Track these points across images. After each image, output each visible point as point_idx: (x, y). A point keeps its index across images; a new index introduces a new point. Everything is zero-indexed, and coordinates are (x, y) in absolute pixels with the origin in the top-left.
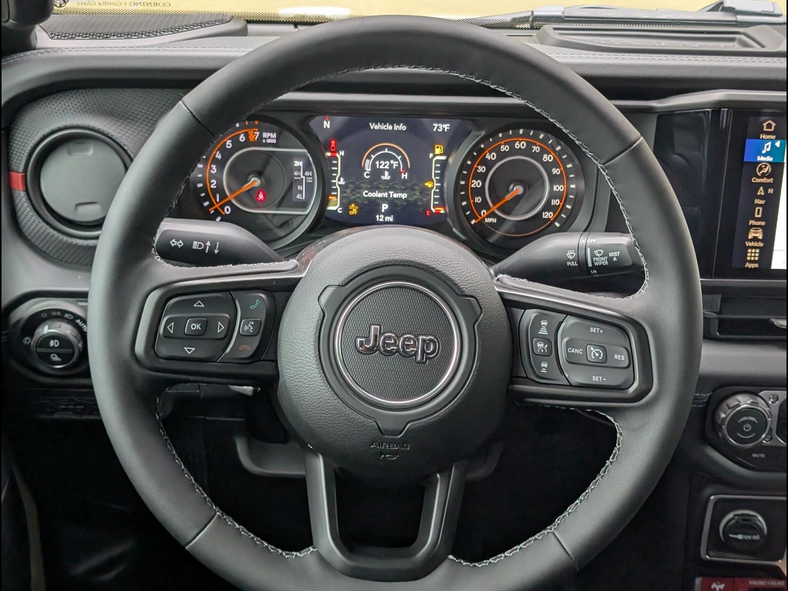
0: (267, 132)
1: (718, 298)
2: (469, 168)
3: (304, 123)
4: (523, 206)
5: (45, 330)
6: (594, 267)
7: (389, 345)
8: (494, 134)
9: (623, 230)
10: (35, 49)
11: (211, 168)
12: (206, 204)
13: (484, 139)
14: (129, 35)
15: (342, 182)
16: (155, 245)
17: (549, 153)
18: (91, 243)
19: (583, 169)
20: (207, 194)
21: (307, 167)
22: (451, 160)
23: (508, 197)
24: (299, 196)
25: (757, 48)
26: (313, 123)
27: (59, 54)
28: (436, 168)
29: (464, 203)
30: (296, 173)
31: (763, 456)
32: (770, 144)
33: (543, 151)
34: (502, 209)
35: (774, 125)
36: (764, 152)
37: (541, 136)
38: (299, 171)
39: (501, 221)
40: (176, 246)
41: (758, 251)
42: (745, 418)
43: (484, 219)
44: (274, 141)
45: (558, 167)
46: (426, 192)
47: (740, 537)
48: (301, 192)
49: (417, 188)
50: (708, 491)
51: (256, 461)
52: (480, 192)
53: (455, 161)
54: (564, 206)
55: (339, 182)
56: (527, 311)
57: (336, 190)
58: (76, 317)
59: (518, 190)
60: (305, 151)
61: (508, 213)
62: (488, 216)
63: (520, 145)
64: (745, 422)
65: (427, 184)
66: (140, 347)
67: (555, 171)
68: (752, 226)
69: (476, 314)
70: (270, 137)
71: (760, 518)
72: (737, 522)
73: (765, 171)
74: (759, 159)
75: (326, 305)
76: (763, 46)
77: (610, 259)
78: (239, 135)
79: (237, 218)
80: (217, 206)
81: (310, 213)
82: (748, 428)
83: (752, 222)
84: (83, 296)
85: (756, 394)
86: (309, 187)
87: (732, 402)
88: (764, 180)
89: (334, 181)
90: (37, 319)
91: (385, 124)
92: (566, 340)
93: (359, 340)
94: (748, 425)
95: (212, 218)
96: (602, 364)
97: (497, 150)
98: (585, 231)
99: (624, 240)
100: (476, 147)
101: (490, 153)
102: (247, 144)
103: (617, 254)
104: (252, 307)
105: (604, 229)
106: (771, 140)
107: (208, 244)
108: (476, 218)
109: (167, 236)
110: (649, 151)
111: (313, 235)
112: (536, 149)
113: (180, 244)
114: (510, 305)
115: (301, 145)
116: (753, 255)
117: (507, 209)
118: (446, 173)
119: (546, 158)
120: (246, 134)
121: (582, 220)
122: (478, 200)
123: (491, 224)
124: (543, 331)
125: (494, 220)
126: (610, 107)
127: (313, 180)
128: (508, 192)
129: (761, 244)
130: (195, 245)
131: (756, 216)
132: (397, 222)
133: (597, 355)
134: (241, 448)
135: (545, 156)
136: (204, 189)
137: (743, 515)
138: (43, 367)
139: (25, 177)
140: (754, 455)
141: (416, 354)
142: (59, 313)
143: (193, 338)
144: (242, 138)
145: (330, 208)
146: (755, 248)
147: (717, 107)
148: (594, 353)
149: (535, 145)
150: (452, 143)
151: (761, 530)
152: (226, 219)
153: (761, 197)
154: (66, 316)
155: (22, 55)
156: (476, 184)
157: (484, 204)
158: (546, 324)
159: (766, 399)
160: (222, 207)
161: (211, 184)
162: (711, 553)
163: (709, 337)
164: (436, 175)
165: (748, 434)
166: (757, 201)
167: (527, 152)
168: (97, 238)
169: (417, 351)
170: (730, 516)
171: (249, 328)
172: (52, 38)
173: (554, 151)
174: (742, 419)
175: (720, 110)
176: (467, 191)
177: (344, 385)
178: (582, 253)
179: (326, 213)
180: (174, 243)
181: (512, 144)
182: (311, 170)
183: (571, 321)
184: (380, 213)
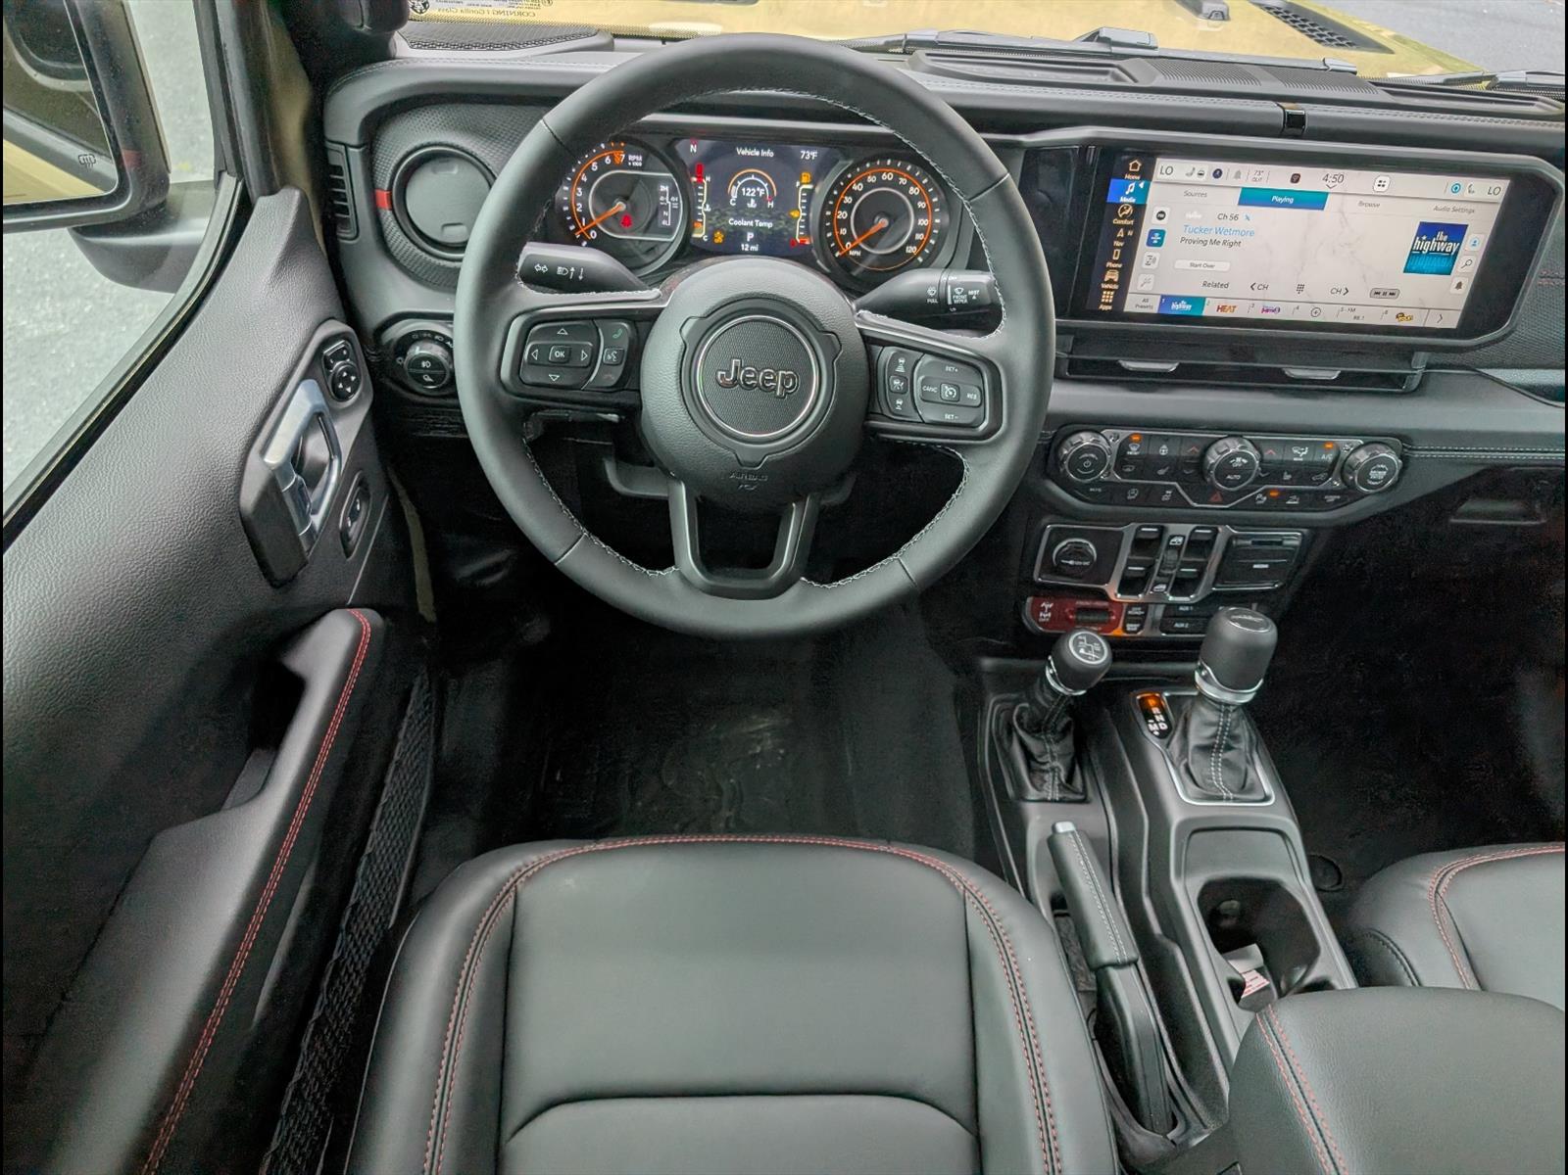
0: (632, 154)
1: (1071, 339)
2: (835, 198)
3: (670, 147)
4: (886, 240)
5: (417, 350)
6: (953, 305)
7: (750, 379)
8: (861, 164)
9: (984, 268)
10: (394, 58)
11: (577, 191)
12: (572, 228)
13: (851, 169)
14: (491, 46)
15: (708, 209)
16: (518, 270)
17: (915, 186)
18: (457, 264)
19: (948, 204)
20: (573, 219)
21: (673, 192)
22: (817, 190)
23: (873, 230)
24: (664, 223)
25: (1130, 83)
26: (679, 146)
27: (419, 65)
28: (802, 197)
29: (829, 235)
30: (662, 198)
31: (1100, 490)
32: (1133, 184)
33: (910, 184)
34: (867, 242)
35: (1140, 165)
36: (1127, 193)
37: (909, 168)
38: (665, 196)
39: (865, 254)
40: (540, 272)
41: (1112, 293)
42: (1086, 455)
43: (848, 252)
44: (640, 164)
45: (923, 200)
46: (791, 221)
47: (1071, 562)
48: (666, 218)
49: (782, 217)
50: (1045, 520)
51: (625, 485)
52: (845, 223)
53: (821, 190)
54: (928, 241)
55: (704, 208)
56: (886, 348)
57: (702, 217)
58: (448, 339)
59: (883, 222)
60: (670, 175)
61: (872, 247)
62: (853, 249)
63: (887, 176)
64: (1085, 459)
65: (792, 214)
66: (505, 373)
67: (921, 205)
68: (1109, 268)
69: (835, 350)
70: (636, 160)
71: (1091, 546)
72: (1070, 549)
73: (1126, 212)
74: (1123, 199)
75: (688, 336)
76: (1135, 81)
77: (969, 298)
78: (605, 157)
79: (601, 244)
80: (583, 230)
81: (675, 239)
82: (1087, 464)
83: (1109, 264)
84: (449, 318)
85: (1098, 432)
86: (675, 212)
87: (1075, 439)
88: (1126, 222)
89: (699, 208)
90: (410, 340)
91: (752, 149)
92: (921, 378)
93: (720, 373)
94: (1088, 461)
95: (577, 243)
96: (954, 403)
97: (864, 180)
98: (946, 267)
99: (984, 278)
100: (842, 177)
101: (857, 183)
102: (613, 166)
103: (976, 292)
104: (615, 336)
105: (965, 266)
106: (1134, 180)
107: (573, 269)
108: (841, 251)
109: (531, 261)
110: (1014, 188)
111: (679, 262)
112: (903, 181)
113: (544, 269)
114: (869, 341)
115: (667, 169)
116: (1108, 297)
117: (871, 242)
118: (813, 203)
119: (913, 191)
120: (612, 157)
121: (944, 256)
122: (843, 231)
123: (855, 257)
124: (900, 369)
125: (858, 253)
126: (978, 140)
127: (679, 205)
128: (873, 224)
129: (1116, 287)
130: (560, 271)
131: (1114, 258)
132: (761, 253)
133: (951, 393)
134: (610, 471)
135: (912, 189)
136: (570, 212)
137: (1076, 543)
138: (417, 387)
139: (390, 195)
140: (1091, 490)
141: (775, 389)
142: (429, 335)
143: (558, 365)
144: (608, 160)
145: (695, 235)
146: (1111, 290)
147: (1085, 145)
148: (948, 391)
149: (903, 177)
150: (820, 172)
151: (1092, 557)
152: (592, 244)
153: (1120, 239)
154: (437, 337)
155: (381, 64)
156: (842, 215)
157: (849, 235)
158: (903, 361)
159: (1108, 437)
160: (588, 231)
161: (577, 207)
162: (1044, 576)
163: (1059, 377)
164: (802, 204)
165: (1089, 469)
166: (1117, 243)
167: (894, 184)
168: (460, 260)
169: (776, 386)
170: (1064, 543)
171: (612, 357)
172: (412, 47)
173: (921, 183)
174: (1083, 456)
175: (1087, 149)
176: (832, 222)
177: (706, 418)
178: (942, 290)
179: (692, 242)
180: (538, 268)
181: (879, 175)
182: (676, 195)
183: (928, 359)
184: (745, 242)
